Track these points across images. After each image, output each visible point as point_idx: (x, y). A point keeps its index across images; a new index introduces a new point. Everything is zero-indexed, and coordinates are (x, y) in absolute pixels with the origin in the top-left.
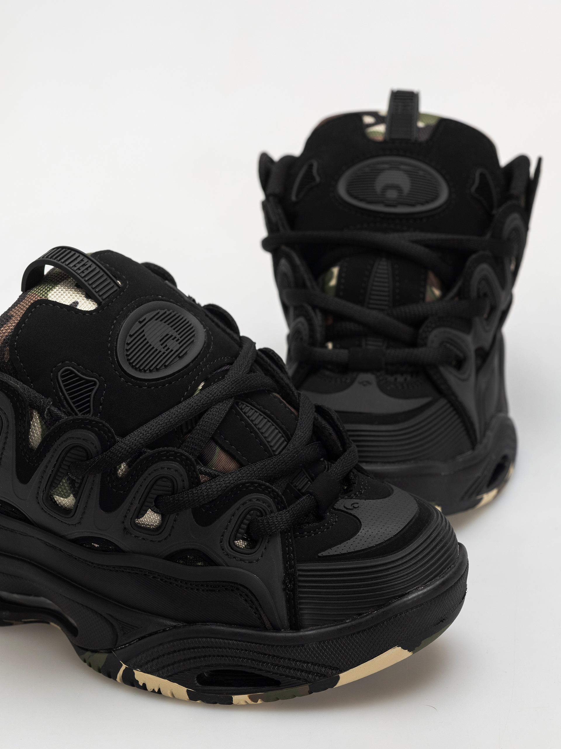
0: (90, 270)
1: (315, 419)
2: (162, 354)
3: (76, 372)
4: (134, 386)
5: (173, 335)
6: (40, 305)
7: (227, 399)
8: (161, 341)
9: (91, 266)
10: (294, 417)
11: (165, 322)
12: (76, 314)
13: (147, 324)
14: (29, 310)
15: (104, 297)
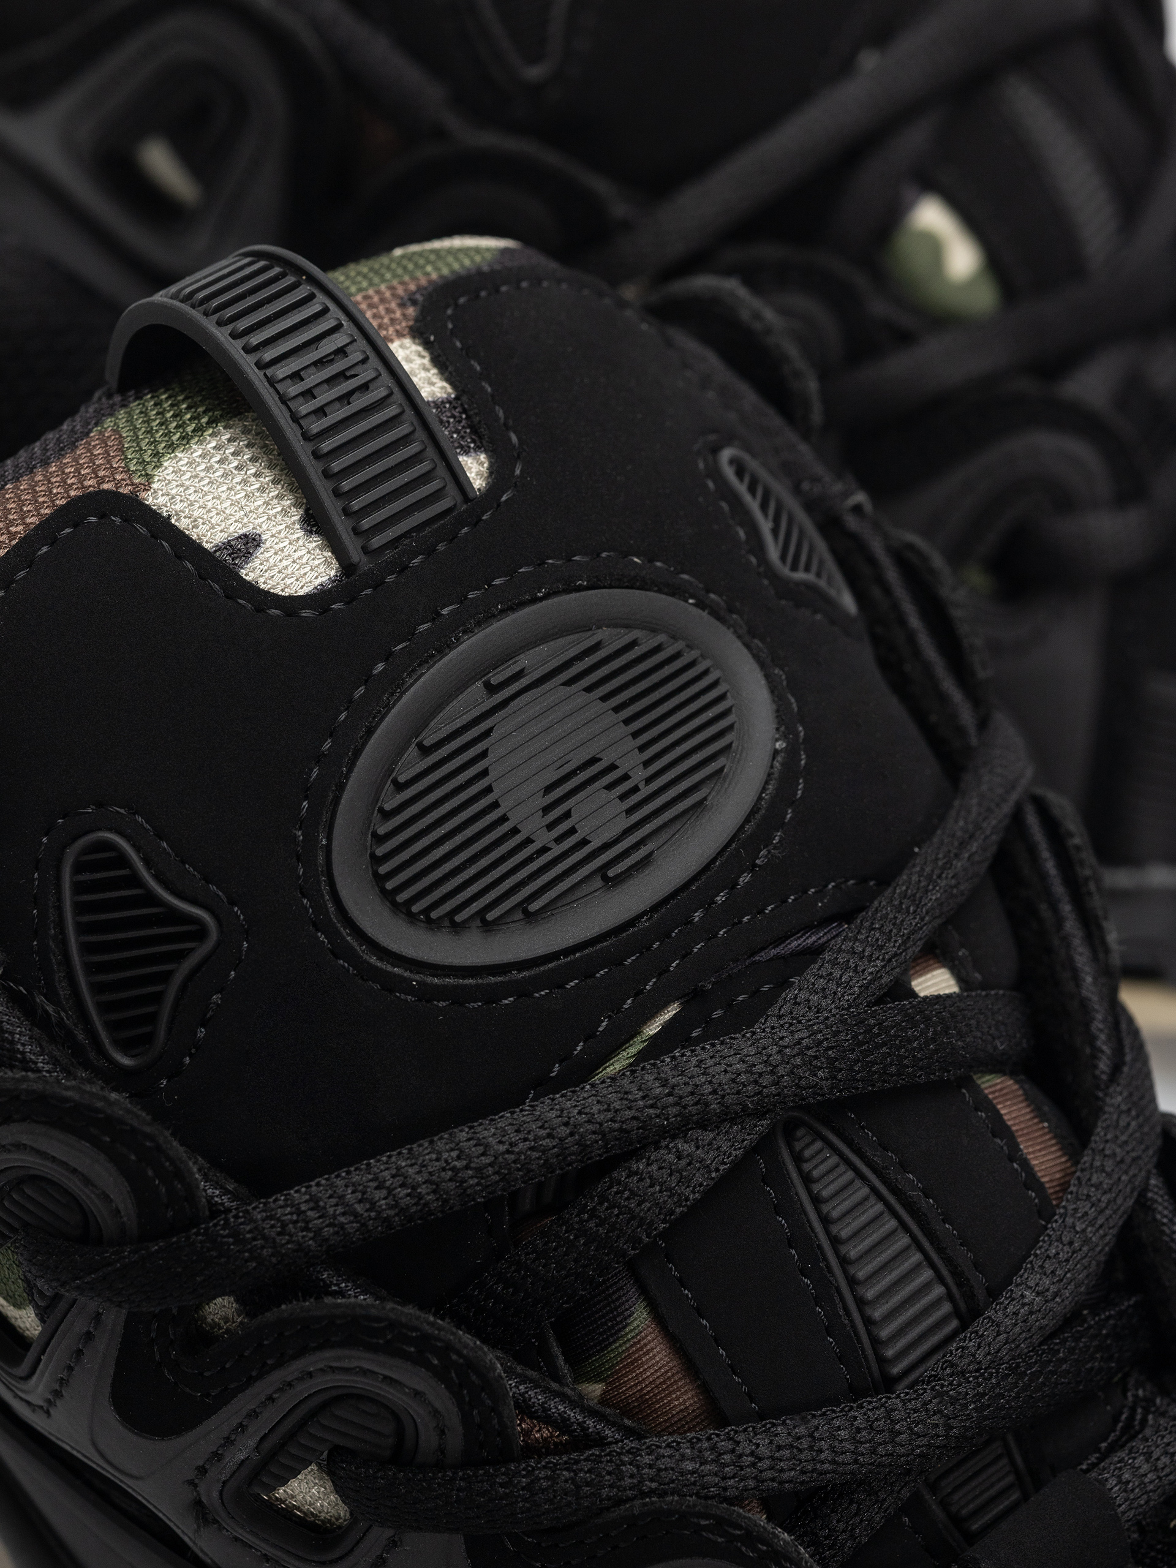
0: (360, 402)
1: (1143, 1203)
2: (533, 855)
3: (140, 865)
4: (363, 979)
5: (617, 763)
6: (102, 516)
7: (739, 1121)
8: (548, 789)
9: (371, 386)
10: (1037, 1201)
11: (604, 698)
12: (227, 597)
13: (516, 701)
14: (47, 530)
15: (377, 542)
